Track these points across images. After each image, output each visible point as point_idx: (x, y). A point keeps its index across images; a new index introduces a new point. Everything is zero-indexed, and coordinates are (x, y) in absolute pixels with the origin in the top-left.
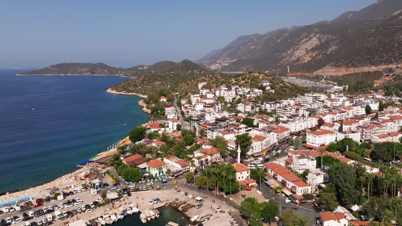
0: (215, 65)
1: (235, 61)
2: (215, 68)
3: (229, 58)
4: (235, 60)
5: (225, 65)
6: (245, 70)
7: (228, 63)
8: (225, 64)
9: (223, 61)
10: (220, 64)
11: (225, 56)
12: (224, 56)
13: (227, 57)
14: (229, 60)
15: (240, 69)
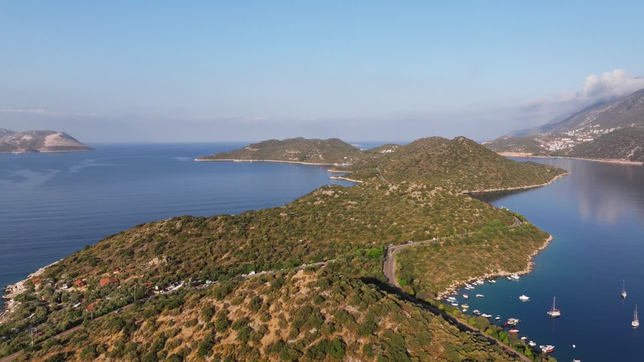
0: (560, 140)
1: (610, 133)
2: (558, 149)
3: (598, 126)
4: (612, 130)
5: (584, 140)
6: (630, 155)
7: (593, 135)
8: (585, 138)
9: (584, 131)
10: (572, 138)
11: (591, 121)
12: (589, 121)
13: (594, 123)
14: (598, 128)
15: (617, 154)
